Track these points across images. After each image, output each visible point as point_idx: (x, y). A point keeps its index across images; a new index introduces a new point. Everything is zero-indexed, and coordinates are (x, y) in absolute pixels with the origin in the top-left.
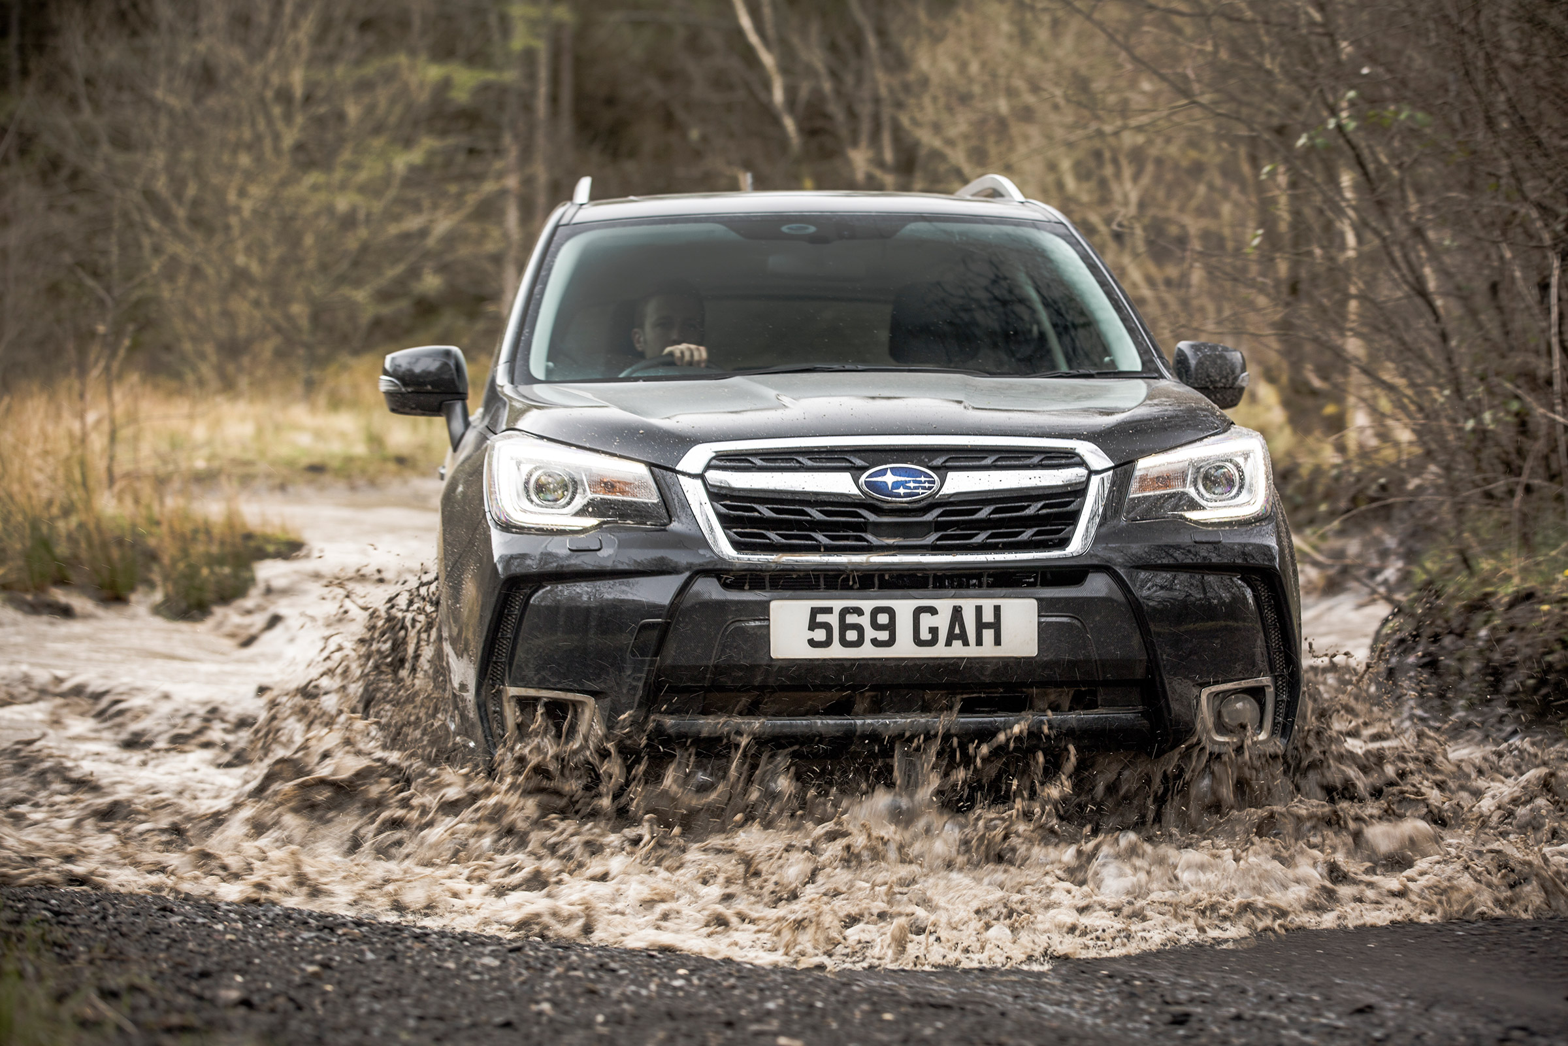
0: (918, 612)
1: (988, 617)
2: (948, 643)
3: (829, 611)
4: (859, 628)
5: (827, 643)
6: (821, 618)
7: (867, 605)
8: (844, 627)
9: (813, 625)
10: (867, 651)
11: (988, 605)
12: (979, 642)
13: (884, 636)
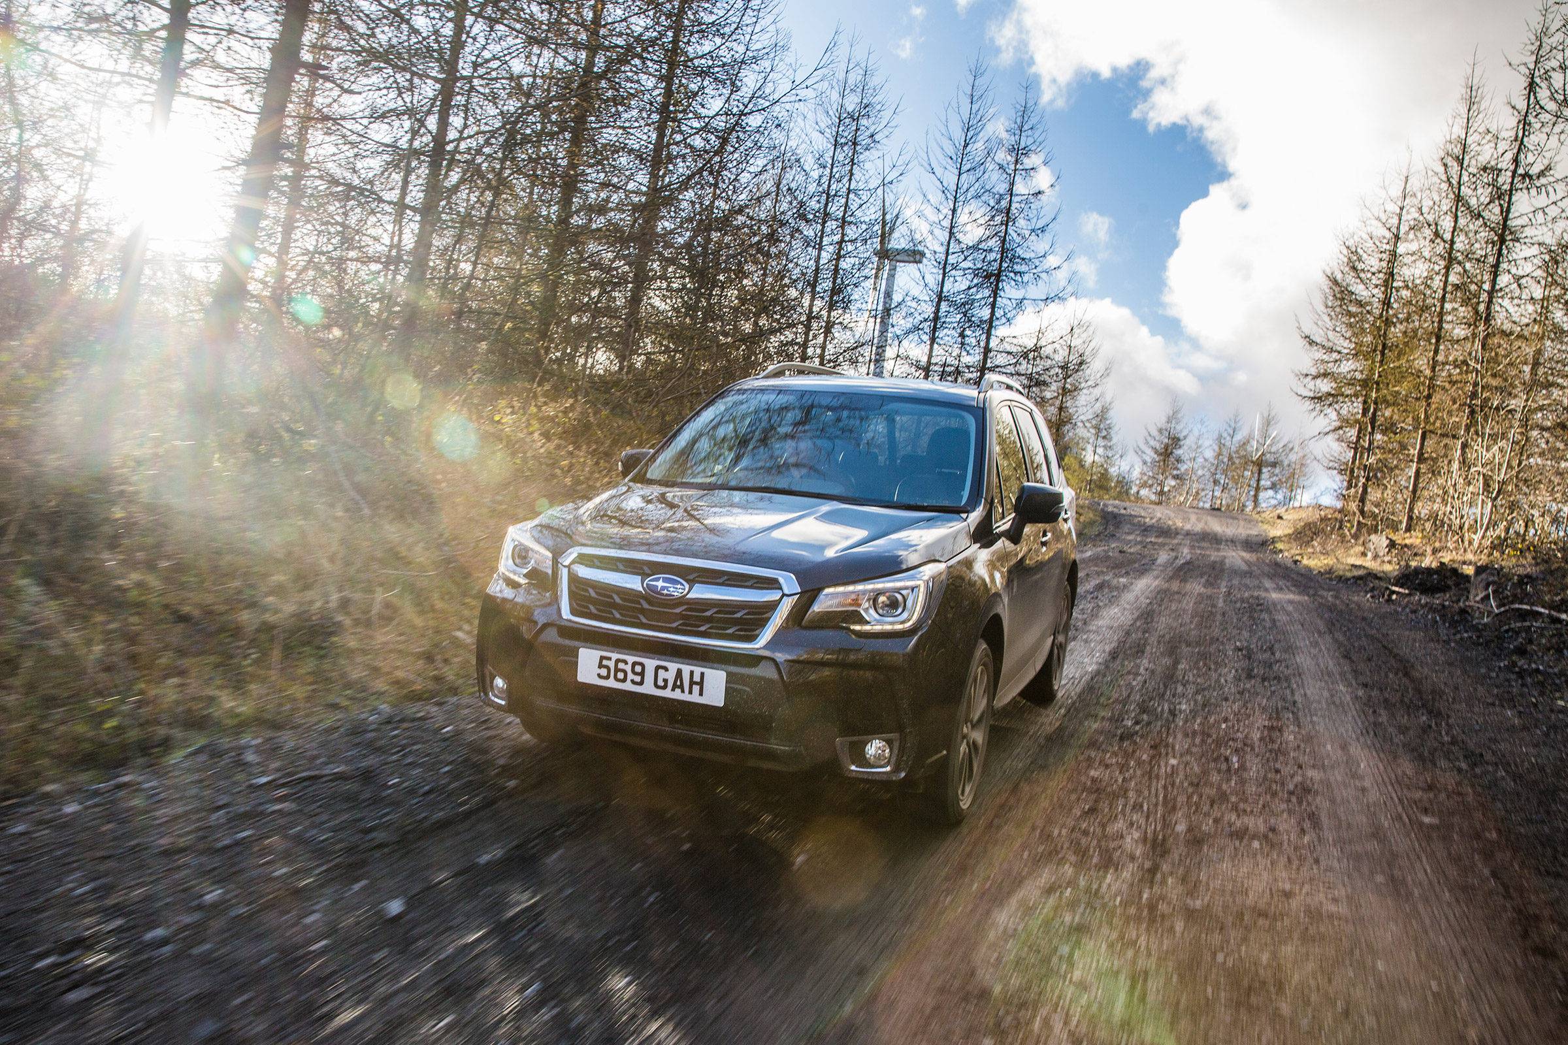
0: (658, 668)
1: (697, 678)
2: (673, 690)
3: (610, 659)
4: (625, 672)
5: (607, 677)
6: (605, 662)
7: (631, 659)
8: (617, 670)
9: (601, 666)
10: (628, 686)
11: (698, 671)
12: (690, 692)
13: (638, 679)
